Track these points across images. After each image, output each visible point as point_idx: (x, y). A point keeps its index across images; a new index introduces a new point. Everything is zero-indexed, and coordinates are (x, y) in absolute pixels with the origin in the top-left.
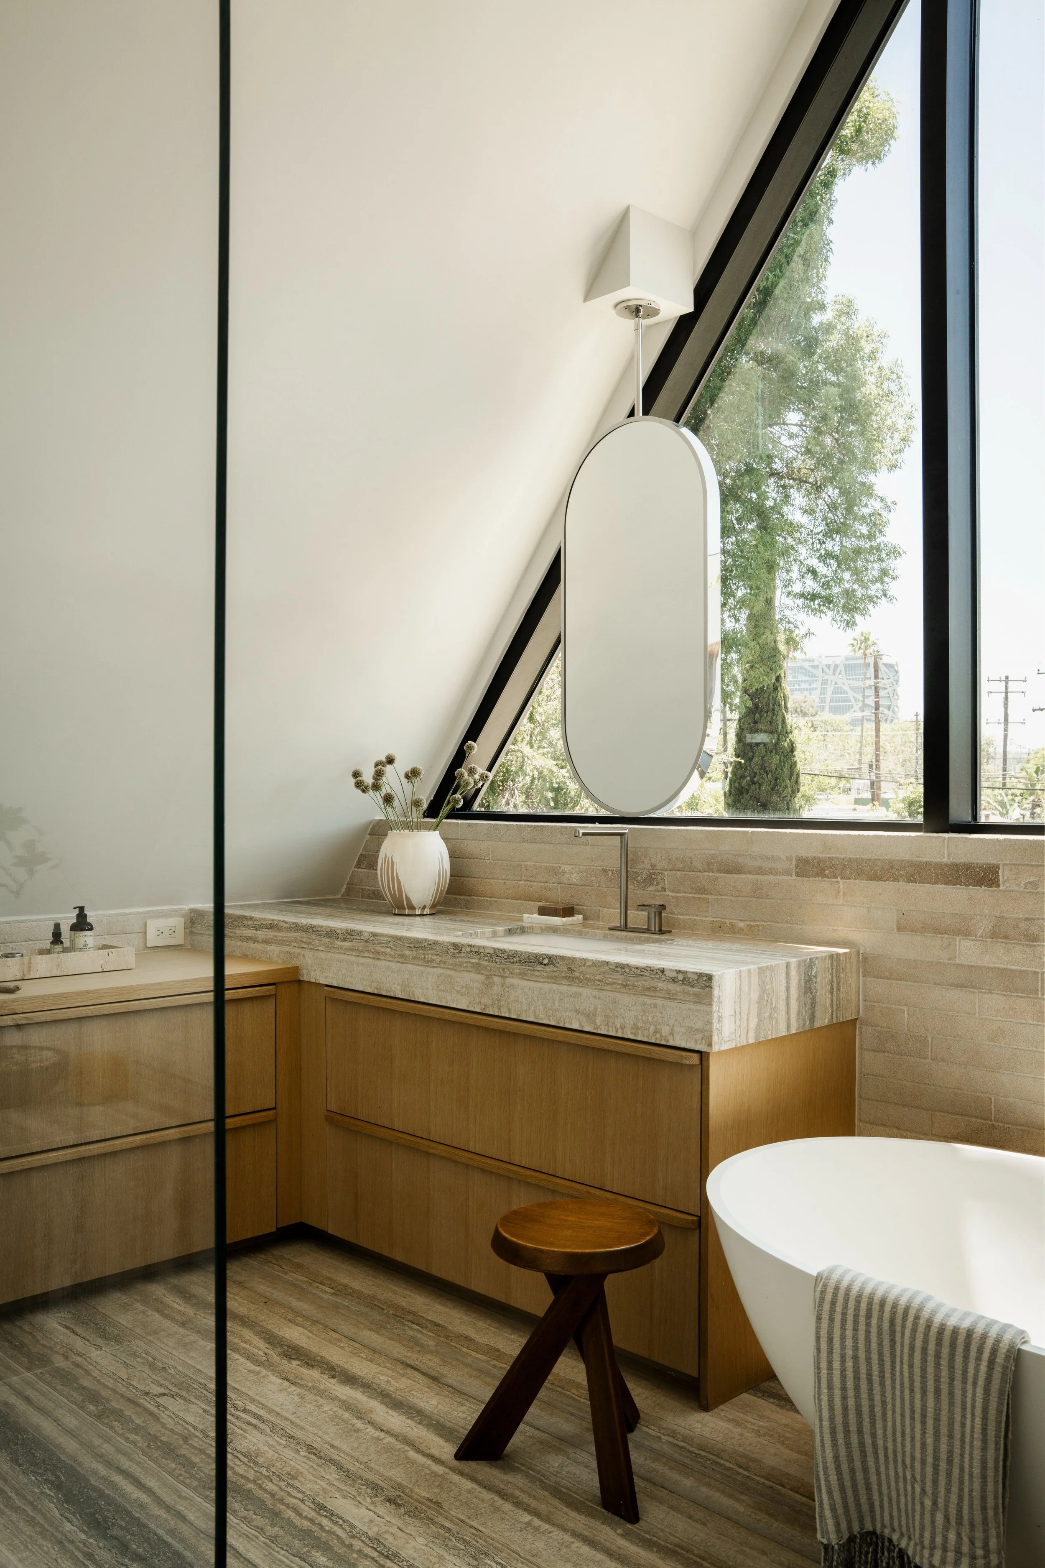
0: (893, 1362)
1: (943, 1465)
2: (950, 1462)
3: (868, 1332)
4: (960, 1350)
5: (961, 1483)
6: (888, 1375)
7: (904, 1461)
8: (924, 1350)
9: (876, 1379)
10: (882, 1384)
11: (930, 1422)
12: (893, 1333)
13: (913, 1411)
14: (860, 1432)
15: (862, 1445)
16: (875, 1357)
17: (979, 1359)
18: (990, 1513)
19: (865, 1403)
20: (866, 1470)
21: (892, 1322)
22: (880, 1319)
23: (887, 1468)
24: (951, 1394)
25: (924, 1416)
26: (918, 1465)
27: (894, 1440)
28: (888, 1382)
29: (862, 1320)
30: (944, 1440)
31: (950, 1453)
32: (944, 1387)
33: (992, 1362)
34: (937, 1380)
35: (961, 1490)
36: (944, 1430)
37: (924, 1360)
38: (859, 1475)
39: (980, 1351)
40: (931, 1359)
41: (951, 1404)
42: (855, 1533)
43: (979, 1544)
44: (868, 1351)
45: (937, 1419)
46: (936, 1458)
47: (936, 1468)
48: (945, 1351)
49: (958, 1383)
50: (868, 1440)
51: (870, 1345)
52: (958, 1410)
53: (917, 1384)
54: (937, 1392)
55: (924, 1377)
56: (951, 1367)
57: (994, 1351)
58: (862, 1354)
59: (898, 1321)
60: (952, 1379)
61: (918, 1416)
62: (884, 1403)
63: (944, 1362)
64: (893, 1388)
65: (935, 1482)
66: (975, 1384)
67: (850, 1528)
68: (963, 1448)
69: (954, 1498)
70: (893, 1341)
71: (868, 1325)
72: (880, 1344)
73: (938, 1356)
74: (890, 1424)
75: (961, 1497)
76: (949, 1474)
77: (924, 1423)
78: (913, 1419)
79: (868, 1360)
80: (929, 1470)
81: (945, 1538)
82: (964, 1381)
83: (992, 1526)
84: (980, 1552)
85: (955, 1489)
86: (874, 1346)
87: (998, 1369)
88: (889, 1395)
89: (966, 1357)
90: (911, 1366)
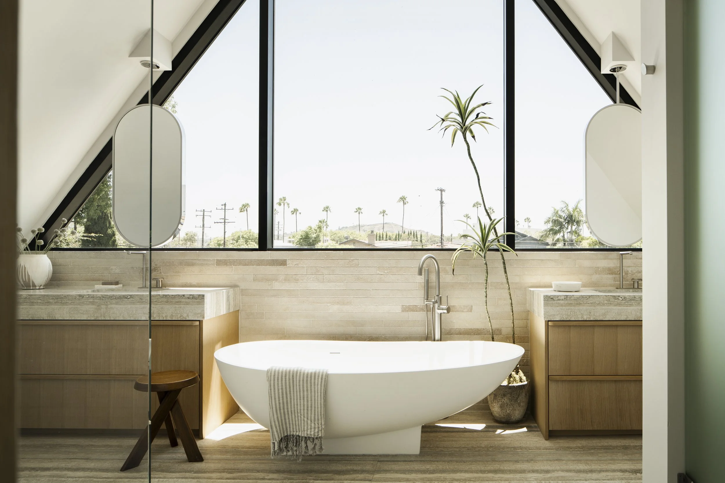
0: (293, 387)
1: (309, 408)
2: (311, 407)
3: (286, 381)
4: (313, 378)
5: (315, 411)
6: (292, 390)
7: (297, 412)
8: (303, 380)
9: (288, 393)
10: (290, 393)
11: (305, 399)
12: (293, 378)
13: (300, 397)
14: (284, 409)
15: (284, 412)
16: (288, 387)
17: (318, 378)
18: (322, 416)
19: (285, 400)
20: (285, 419)
21: (293, 376)
22: (289, 376)
23: (292, 416)
24: (311, 390)
25: (304, 398)
26: (302, 411)
27: (294, 407)
28: (292, 392)
29: (284, 378)
30: (310, 402)
31: (311, 405)
32: (309, 389)
33: (322, 378)
34: (307, 387)
35: (315, 413)
36: (309, 399)
37: (303, 383)
38: (283, 421)
39: (319, 376)
40: (305, 382)
41: (311, 392)
42: (282, 437)
43: (320, 424)
44: (286, 386)
45: (307, 397)
46: (308, 407)
47: (307, 410)
48: (309, 379)
49: (313, 386)
50: (286, 410)
51: (286, 384)
52: (313, 393)
53: (301, 390)
54: (307, 390)
55: (303, 387)
56: (311, 383)
57: (322, 375)
58: (284, 387)
59: (295, 375)
60: (311, 386)
61: (302, 398)
62: (291, 399)
63: (309, 382)
64: (294, 393)
65: (307, 413)
66: (318, 385)
67: (281, 436)
68: (315, 402)
69: (313, 415)
70: (293, 381)
71: (286, 379)
72: (290, 383)
73: (307, 381)
74: (293, 404)
75: (315, 414)
76: (311, 410)
77: (304, 399)
78: (300, 399)
79: (286, 388)
80: (306, 411)
81: (311, 426)
82: (315, 385)
83: (322, 418)
84: (320, 426)
85: (313, 413)
86: (288, 384)
87: (323, 379)
88: (292, 396)
89: (315, 379)
90: (299, 385)
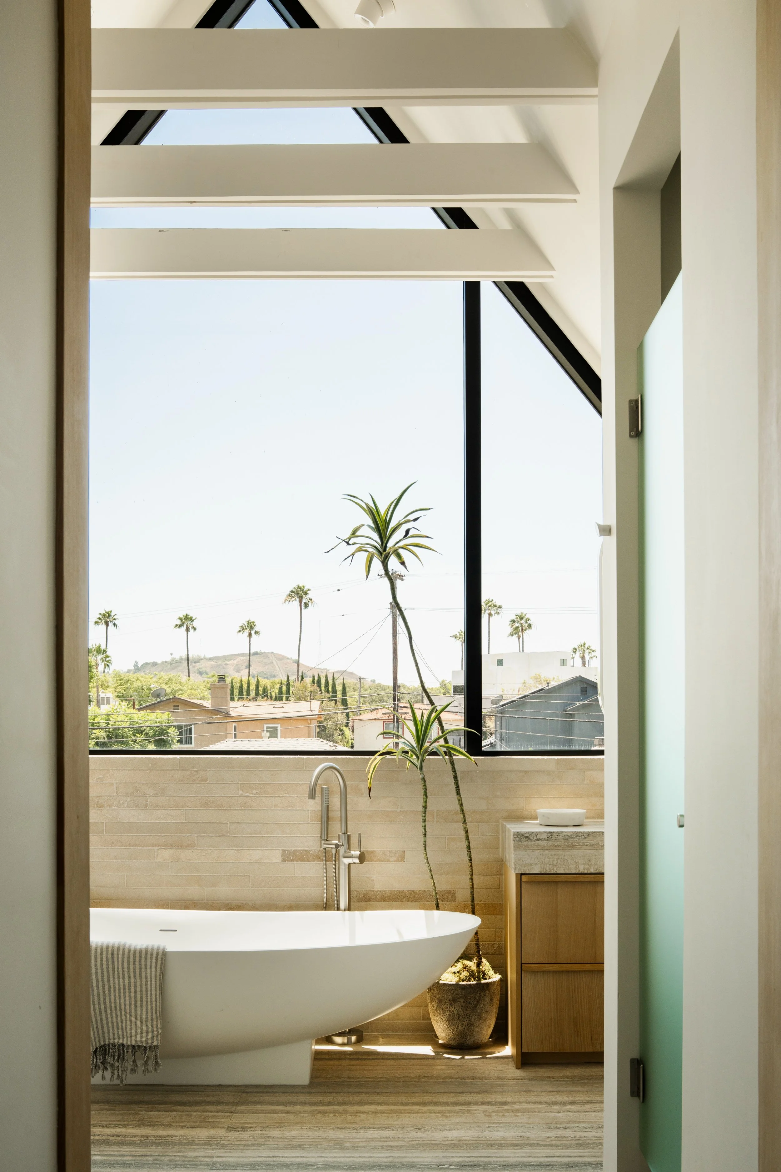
0: (113, 970)
1: (139, 1003)
2: (142, 1001)
3: (102, 961)
4: (143, 956)
5: (147, 1007)
6: (111, 976)
7: (120, 1009)
8: (128, 961)
9: (106, 979)
10: (109, 981)
11: (132, 988)
12: (113, 958)
13: (124, 986)
14: (99, 1003)
15: (100, 1009)
16: (105, 970)
17: (151, 958)
18: (158, 1014)
19: (101, 991)
20: (101, 1020)
21: (113, 954)
22: (107, 954)
23: (111, 1014)
24: (140, 975)
25: (130, 987)
26: (128, 1007)
27: (115, 1002)
28: (111, 979)
29: (99, 957)
30: (139, 993)
31: (141, 997)
32: (138, 973)
33: (157, 958)
34: (135, 971)
35: (147, 1009)
36: (138, 989)
37: (129, 965)
38: (99, 1022)
39: (152, 955)
40: (131, 963)
41: (141, 979)
42: (98, 1046)
43: (155, 1026)
44: (102, 969)
45: (135, 986)
46: (136, 1001)
47: (136, 1005)
48: (137, 959)
49: (143, 970)
50: (102, 1006)
51: (103, 966)
52: (144, 981)
53: (126, 975)
54: (135, 976)
55: (129, 971)
56: (140, 964)
57: (157, 954)
58: (99, 971)
59: (115, 953)
60: (140, 969)
61: (127, 988)
62: (109, 988)
63: (137, 963)
64: (114, 981)
65: (136, 1011)
66: (151, 968)
67: (96, 1044)
68: (147, 994)
69: (144, 1014)
70: (113, 962)
71: (101, 958)
72: (108, 964)
73: (134, 961)
74: (113, 997)
75: (147, 1012)
76: (141, 1005)
77: (130, 989)
78: (124, 989)
79: (102, 973)
80: (133, 1007)
81: (142, 1029)
82: (146, 968)
83: (159, 1019)
84: (155, 1029)
85: (144, 1010)
86: (105, 966)
87: (159, 959)
88: (112, 985)
89: (146, 959)
90: (123, 968)
